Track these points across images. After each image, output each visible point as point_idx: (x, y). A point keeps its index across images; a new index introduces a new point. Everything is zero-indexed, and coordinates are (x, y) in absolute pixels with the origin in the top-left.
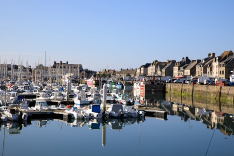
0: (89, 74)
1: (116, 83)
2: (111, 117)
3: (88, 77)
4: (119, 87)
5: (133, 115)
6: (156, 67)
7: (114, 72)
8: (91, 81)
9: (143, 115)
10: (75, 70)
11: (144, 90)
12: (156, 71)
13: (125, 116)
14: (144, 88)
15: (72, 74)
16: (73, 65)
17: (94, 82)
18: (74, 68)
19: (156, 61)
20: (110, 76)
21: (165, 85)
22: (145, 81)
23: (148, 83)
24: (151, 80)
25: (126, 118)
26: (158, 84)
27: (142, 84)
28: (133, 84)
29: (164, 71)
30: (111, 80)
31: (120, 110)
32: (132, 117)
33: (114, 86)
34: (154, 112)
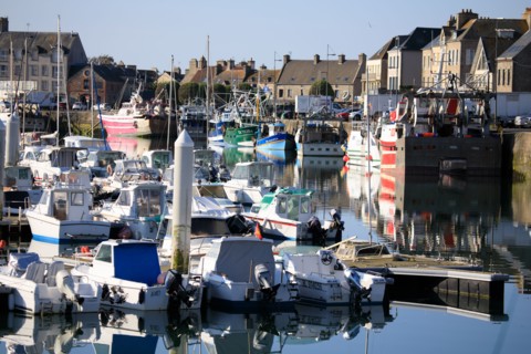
0: (117, 81)
1: (255, 132)
2: (213, 305)
3: (115, 101)
4: (270, 150)
5: (327, 294)
6: (468, 44)
7: (250, 71)
8: (130, 119)
9: (378, 295)
10: (44, 61)
11: (399, 167)
12: (466, 68)
13: (283, 296)
14: (401, 155)
15: (31, 86)
16: (32, 36)
17: (144, 125)
18: (42, 51)
19: (467, 16)
20: (223, 95)
21: (509, 141)
22: (407, 119)
23: (420, 130)
24: (435, 117)
25: (286, 307)
26: (475, 133)
27: (389, 134)
28: (342, 137)
29: (505, 65)
30: (232, 114)
31: (259, 270)
32: (321, 304)
33: (246, 147)
34: (437, 280)
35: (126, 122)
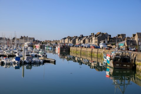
0: (37, 42)
1: (49, 47)
3: (37, 44)
4: (50, 48)
6: (69, 39)
7: (50, 41)
11: (60, 50)
12: (68, 41)
14: (60, 49)
15: (30, 42)
17: (40, 46)
18: (31, 39)
19: (69, 37)
20: (46, 43)
21: (70, 48)
22: (60, 46)
23: (62, 47)
24: (63, 46)
26: (67, 47)
28: (56, 47)
29: (72, 41)
30: (47, 45)
31: (30, 60)
33: (48, 48)
34: (50, 61)
35: (38, 46)
